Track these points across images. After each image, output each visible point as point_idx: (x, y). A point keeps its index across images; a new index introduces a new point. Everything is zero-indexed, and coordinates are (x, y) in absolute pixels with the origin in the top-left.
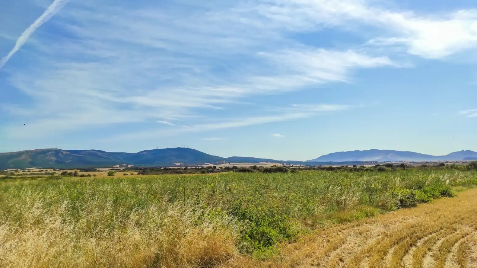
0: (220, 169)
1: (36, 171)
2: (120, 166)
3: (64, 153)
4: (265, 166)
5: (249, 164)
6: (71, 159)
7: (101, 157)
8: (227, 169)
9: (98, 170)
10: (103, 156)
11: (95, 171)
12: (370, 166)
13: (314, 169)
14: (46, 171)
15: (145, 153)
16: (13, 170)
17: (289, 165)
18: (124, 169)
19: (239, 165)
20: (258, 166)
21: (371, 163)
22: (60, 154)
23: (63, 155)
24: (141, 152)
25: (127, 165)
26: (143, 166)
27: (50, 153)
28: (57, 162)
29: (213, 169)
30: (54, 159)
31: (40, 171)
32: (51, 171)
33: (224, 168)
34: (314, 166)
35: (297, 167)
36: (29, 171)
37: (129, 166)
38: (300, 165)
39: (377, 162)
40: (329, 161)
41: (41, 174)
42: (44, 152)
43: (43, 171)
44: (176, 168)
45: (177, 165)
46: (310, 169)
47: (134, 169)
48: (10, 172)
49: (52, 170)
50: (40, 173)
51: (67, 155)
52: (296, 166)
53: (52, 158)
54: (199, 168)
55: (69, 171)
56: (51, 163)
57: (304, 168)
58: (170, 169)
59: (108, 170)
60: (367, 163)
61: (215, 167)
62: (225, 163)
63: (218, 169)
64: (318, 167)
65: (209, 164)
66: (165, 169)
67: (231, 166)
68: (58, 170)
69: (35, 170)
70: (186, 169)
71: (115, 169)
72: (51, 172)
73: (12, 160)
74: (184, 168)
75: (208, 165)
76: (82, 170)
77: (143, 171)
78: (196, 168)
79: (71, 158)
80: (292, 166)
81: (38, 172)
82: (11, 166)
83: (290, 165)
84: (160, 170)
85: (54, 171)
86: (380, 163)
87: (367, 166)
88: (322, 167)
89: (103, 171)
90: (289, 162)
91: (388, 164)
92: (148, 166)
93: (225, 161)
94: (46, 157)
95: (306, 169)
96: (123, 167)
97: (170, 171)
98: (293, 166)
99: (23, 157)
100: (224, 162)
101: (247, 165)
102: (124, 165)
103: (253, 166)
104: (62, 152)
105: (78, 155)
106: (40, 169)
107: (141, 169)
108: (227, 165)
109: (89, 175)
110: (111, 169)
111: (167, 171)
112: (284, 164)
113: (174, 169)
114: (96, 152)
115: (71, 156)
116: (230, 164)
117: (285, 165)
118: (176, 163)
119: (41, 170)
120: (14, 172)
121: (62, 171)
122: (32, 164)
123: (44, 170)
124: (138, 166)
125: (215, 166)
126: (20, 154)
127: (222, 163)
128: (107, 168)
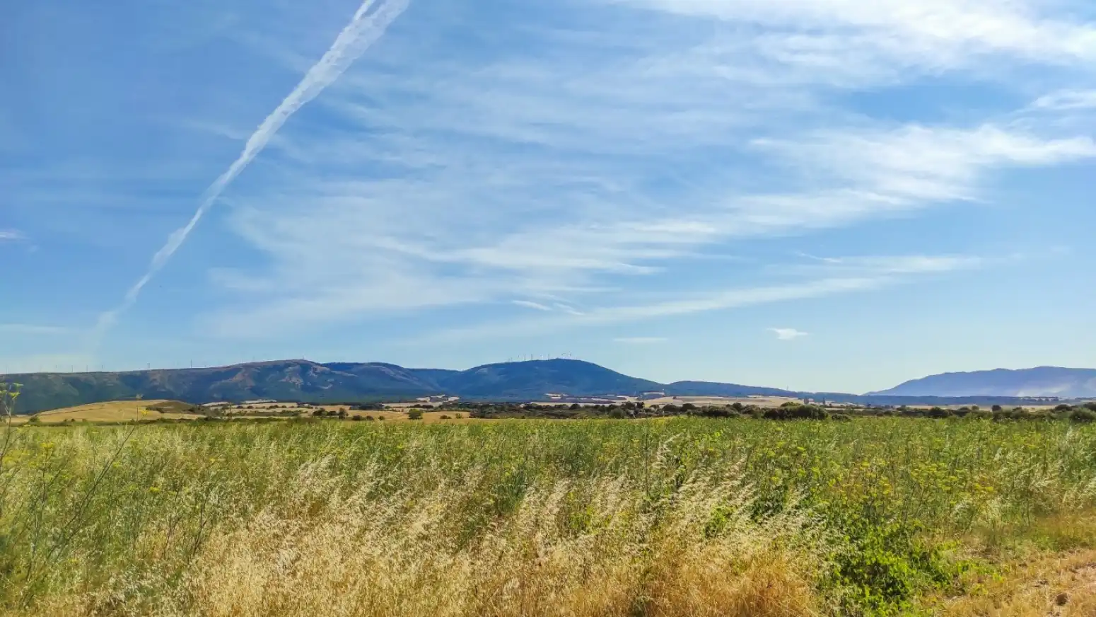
0: (653, 409)
1: (264, 407)
2: (430, 399)
3: (319, 369)
4: (761, 405)
5: (721, 399)
6: (331, 383)
7: (393, 379)
8: (670, 409)
9: (387, 408)
10: (399, 377)
11: (379, 408)
12: (1038, 408)
13: (888, 413)
14: (283, 407)
15: (485, 370)
16: (219, 405)
17: (821, 404)
18: (440, 406)
19: (699, 402)
20: (744, 404)
21: (1040, 401)
22: (311, 372)
23: (316, 374)
24: (478, 368)
25: (447, 396)
26: (479, 401)
27: (291, 368)
28: (304, 388)
29: (637, 409)
30: (298, 381)
31: (271, 407)
32: (293, 407)
33: (661, 407)
34: (887, 407)
35: (844, 409)
36: (249, 407)
37: (452, 399)
38: (849, 404)
39: (1056, 400)
40: (928, 394)
41: (274, 414)
42: (279, 368)
43: (277, 407)
44: (552, 404)
45: (554, 398)
46: (878, 412)
47: (460, 406)
48: (214, 408)
49: (295, 405)
50: (271, 411)
51: (323, 373)
52: (839, 405)
53: (294, 379)
54: (603, 406)
55: (328, 409)
56: (293, 390)
57: (861, 410)
58: (540, 408)
59: (408, 407)
60: (1029, 401)
61: (640, 406)
62: (664, 396)
63: (647, 410)
64: (898, 409)
65: (626, 397)
66: (528, 408)
67: (679, 403)
68: (306, 405)
69: (261, 405)
70: (574, 407)
71: (421, 404)
72: (293, 410)
73: (218, 383)
74: (570, 405)
75: (625, 399)
76: (354, 406)
77: (482, 411)
78: (596, 407)
79: (333, 380)
80: (831, 407)
81: (267, 409)
82: (215, 395)
83: (824, 402)
84: (519, 411)
85: (298, 407)
86: (1067, 401)
87: (1029, 408)
88: (908, 408)
89: (397, 409)
90: (821, 397)
91: (1090, 403)
92: (490, 399)
93: (664, 392)
94: (284, 377)
95: (866, 413)
96: (438, 400)
97: (539, 413)
98: (833, 405)
99: (239, 377)
100: (663, 394)
101: (720, 402)
102: (440, 397)
103: (731, 403)
104: (315, 367)
105: (346, 374)
106: (272, 402)
107: (476, 406)
108: (669, 400)
109: (369, 418)
110: (413, 405)
111: (531, 410)
112: (810, 400)
113: (547, 407)
114: (384, 369)
115: (331, 375)
116: (674, 398)
117: (813, 403)
118: (551, 395)
119: (274, 404)
120: (220, 408)
121: (314, 407)
122: (257, 393)
123: (280, 405)
124: (468, 398)
125: (641, 402)
126: (232, 371)
127: (659, 396)
128: (406, 402)
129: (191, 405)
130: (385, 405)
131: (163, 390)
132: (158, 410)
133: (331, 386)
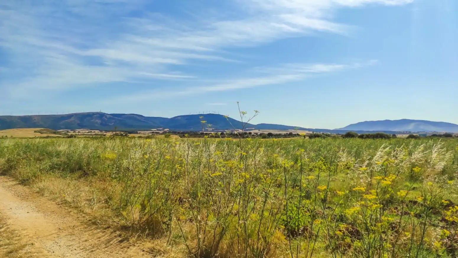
0: (256, 135)
1: (85, 132)
2: (157, 130)
3: (108, 116)
6: (114, 122)
9: (140, 133)
10: (143, 120)
11: (135, 133)
14: (94, 132)
15: (179, 118)
16: (66, 131)
18: (163, 133)
22: (104, 117)
23: (107, 118)
25: (165, 129)
26: (182, 131)
27: (95, 116)
28: (101, 124)
30: (99, 121)
31: (89, 132)
36: (79, 132)
41: (91, 135)
42: (90, 115)
43: (91, 132)
48: (64, 132)
49: (98, 131)
50: (90, 133)
51: (110, 118)
53: (97, 121)
56: (97, 125)
58: (204, 134)
60: (400, 133)
62: (255, 130)
63: (254, 135)
68: (104, 131)
71: (155, 132)
72: (99, 133)
73: (63, 122)
75: (238, 131)
79: (114, 121)
81: (87, 133)
82: (62, 127)
83: (320, 132)
85: (101, 132)
89: (145, 134)
93: (254, 128)
96: (160, 130)
99: (72, 119)
102: (161, 129)
104: (106, 115)
105: (119, 118)
106: (88, 130)
110: (151, 132)
113: (206, 133)
114: (135, 116)
115: (114, 119)
116: (259, 131)
117: (316, 133)
118: (208, 128)
119: (90, 131)
121: (108, 132)
122: (81, 126)
123: (93, 131)
126: (70, 116)
127: (252, 130)
128: (148, 131)
129: (54, 131)
130: (139, 132)
131: (39, 124)
132: (39, 132)
133: (113, 123)
